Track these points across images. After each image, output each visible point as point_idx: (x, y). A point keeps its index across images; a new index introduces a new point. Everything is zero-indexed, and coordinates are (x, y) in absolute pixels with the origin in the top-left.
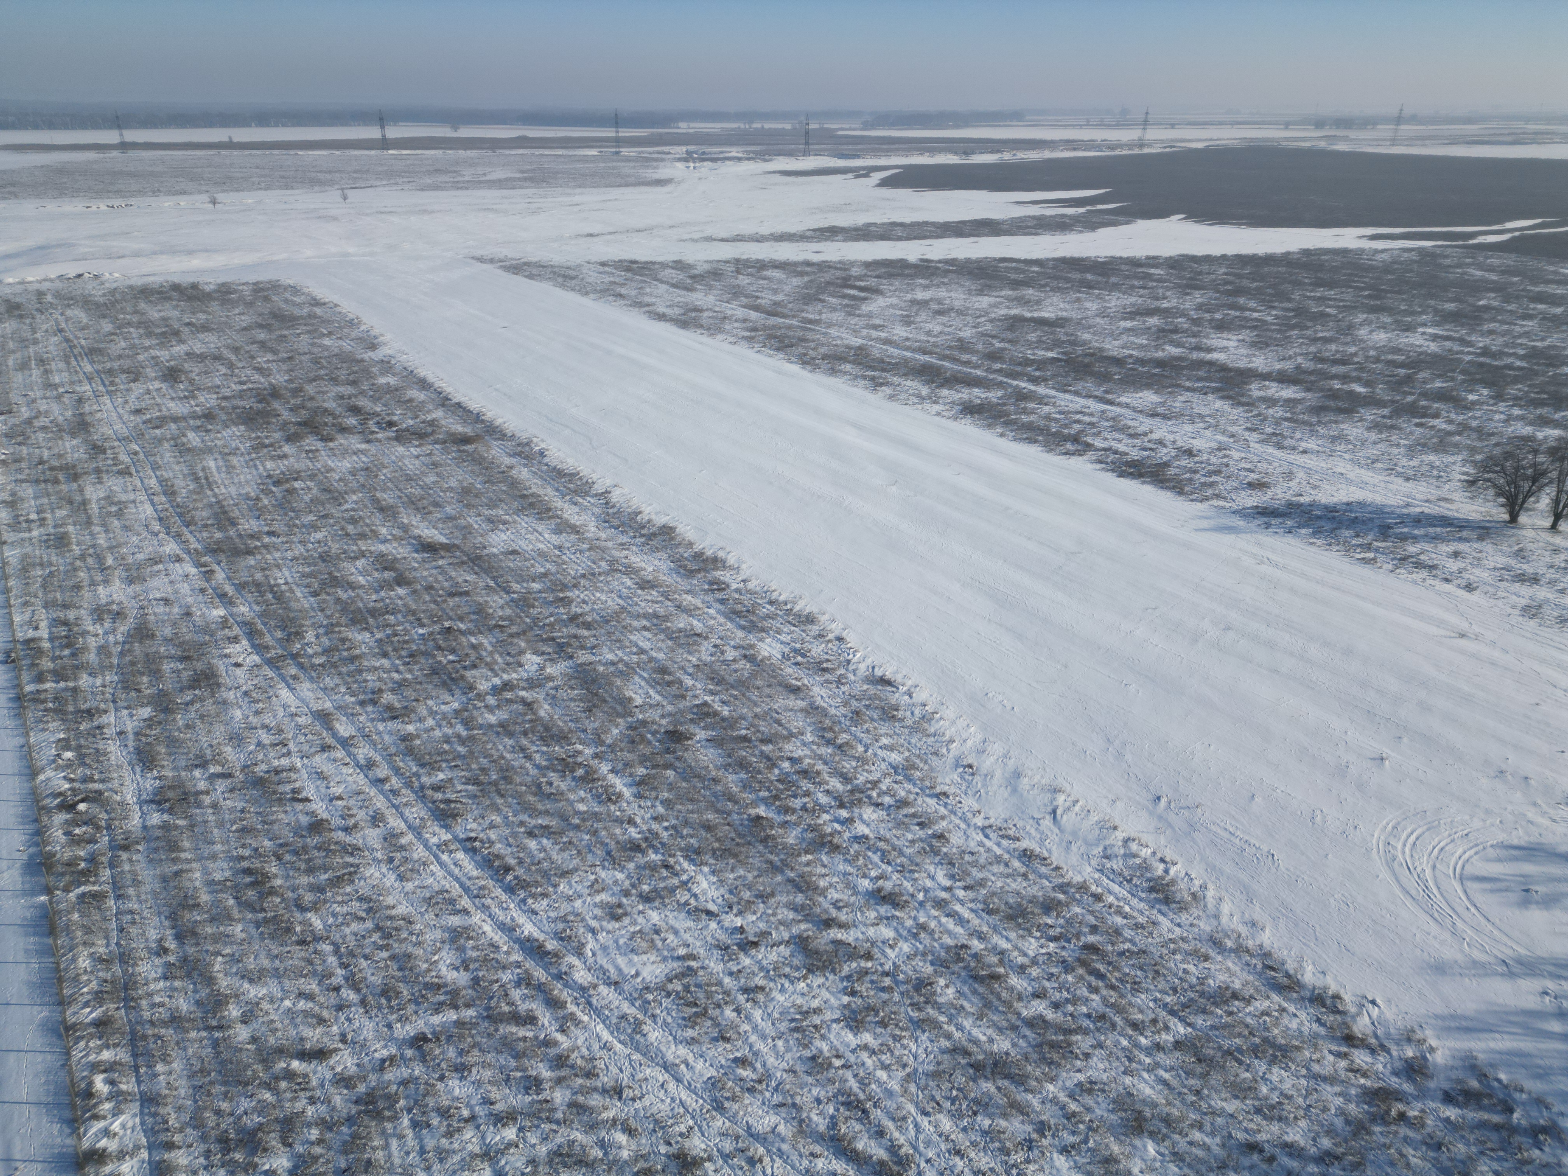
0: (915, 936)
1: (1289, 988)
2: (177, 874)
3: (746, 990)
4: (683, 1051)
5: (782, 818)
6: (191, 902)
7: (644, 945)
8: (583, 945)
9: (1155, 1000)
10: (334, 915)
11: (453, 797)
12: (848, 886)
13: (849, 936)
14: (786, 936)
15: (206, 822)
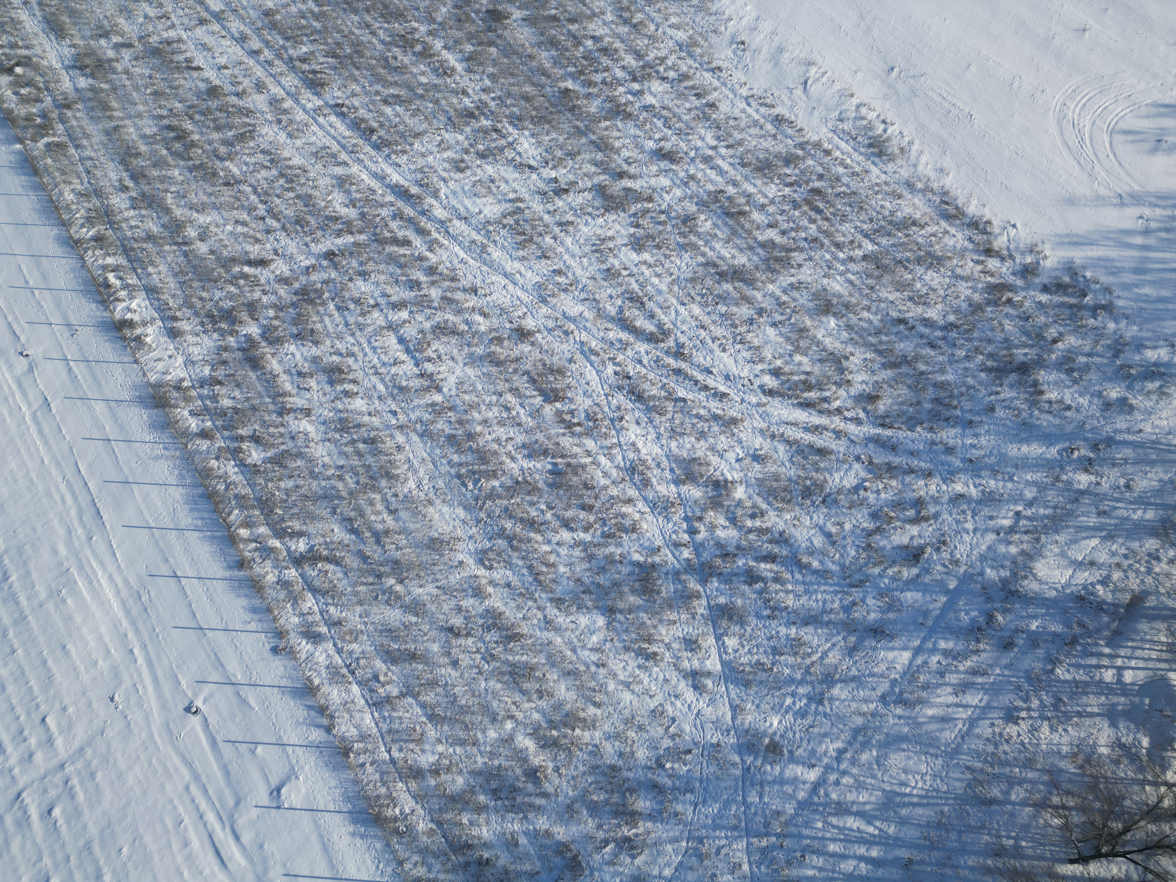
0: (686, 184)
1: (956, 217)
2: (116, 128)
3: (560, 224)
4: (517, 265)
5: (586, 90)
6: (134, 151)
7: (483, 191)
8: (438, 190)
9: (856, 228)
10: (246, 164)
11: (318, 68)
12: (637, 146)
13: (636, 185)
14: (589, 185)
15: (124, 86)
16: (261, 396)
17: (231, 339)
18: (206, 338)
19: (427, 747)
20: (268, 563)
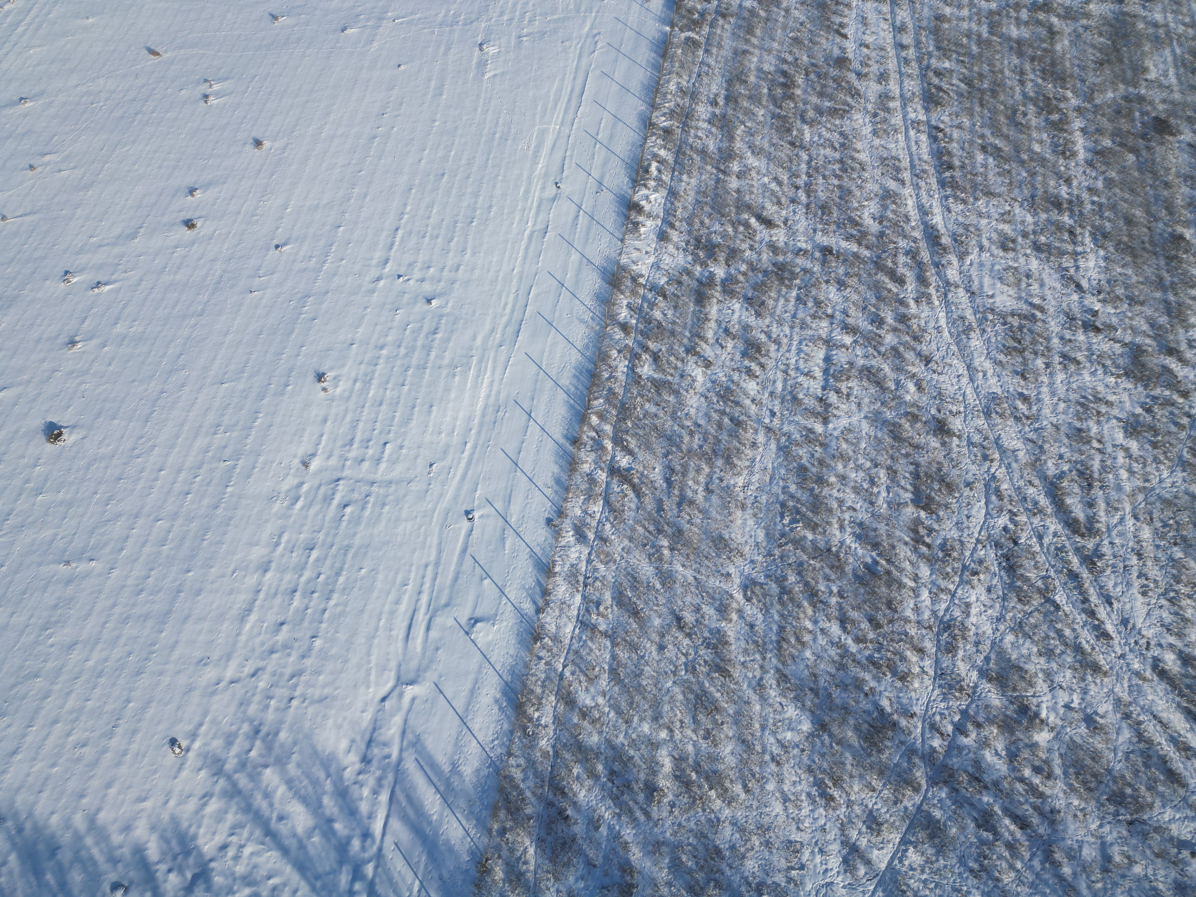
2: (745, 52)
4: (988, 365)
6: (743, 78)
7: (1012, 279)
8: (968, 253)
10: (820, 136)
11: (945, 87)
13: (1181, 371)
15: (777, 21)
16: (685, 328)
17: (698, 269)
18: (681, 256)
19: (592, 690)
20: (593, 455)
